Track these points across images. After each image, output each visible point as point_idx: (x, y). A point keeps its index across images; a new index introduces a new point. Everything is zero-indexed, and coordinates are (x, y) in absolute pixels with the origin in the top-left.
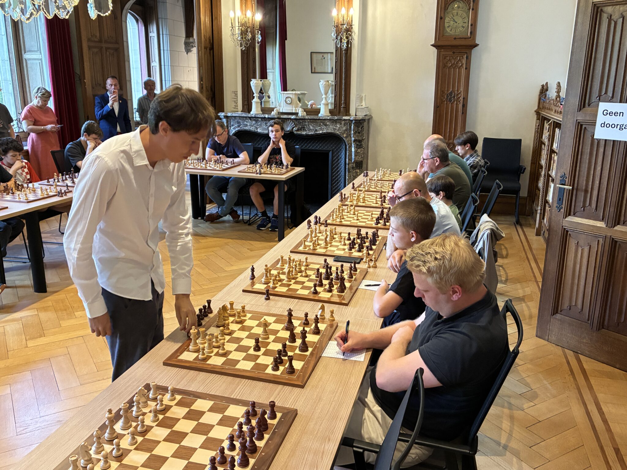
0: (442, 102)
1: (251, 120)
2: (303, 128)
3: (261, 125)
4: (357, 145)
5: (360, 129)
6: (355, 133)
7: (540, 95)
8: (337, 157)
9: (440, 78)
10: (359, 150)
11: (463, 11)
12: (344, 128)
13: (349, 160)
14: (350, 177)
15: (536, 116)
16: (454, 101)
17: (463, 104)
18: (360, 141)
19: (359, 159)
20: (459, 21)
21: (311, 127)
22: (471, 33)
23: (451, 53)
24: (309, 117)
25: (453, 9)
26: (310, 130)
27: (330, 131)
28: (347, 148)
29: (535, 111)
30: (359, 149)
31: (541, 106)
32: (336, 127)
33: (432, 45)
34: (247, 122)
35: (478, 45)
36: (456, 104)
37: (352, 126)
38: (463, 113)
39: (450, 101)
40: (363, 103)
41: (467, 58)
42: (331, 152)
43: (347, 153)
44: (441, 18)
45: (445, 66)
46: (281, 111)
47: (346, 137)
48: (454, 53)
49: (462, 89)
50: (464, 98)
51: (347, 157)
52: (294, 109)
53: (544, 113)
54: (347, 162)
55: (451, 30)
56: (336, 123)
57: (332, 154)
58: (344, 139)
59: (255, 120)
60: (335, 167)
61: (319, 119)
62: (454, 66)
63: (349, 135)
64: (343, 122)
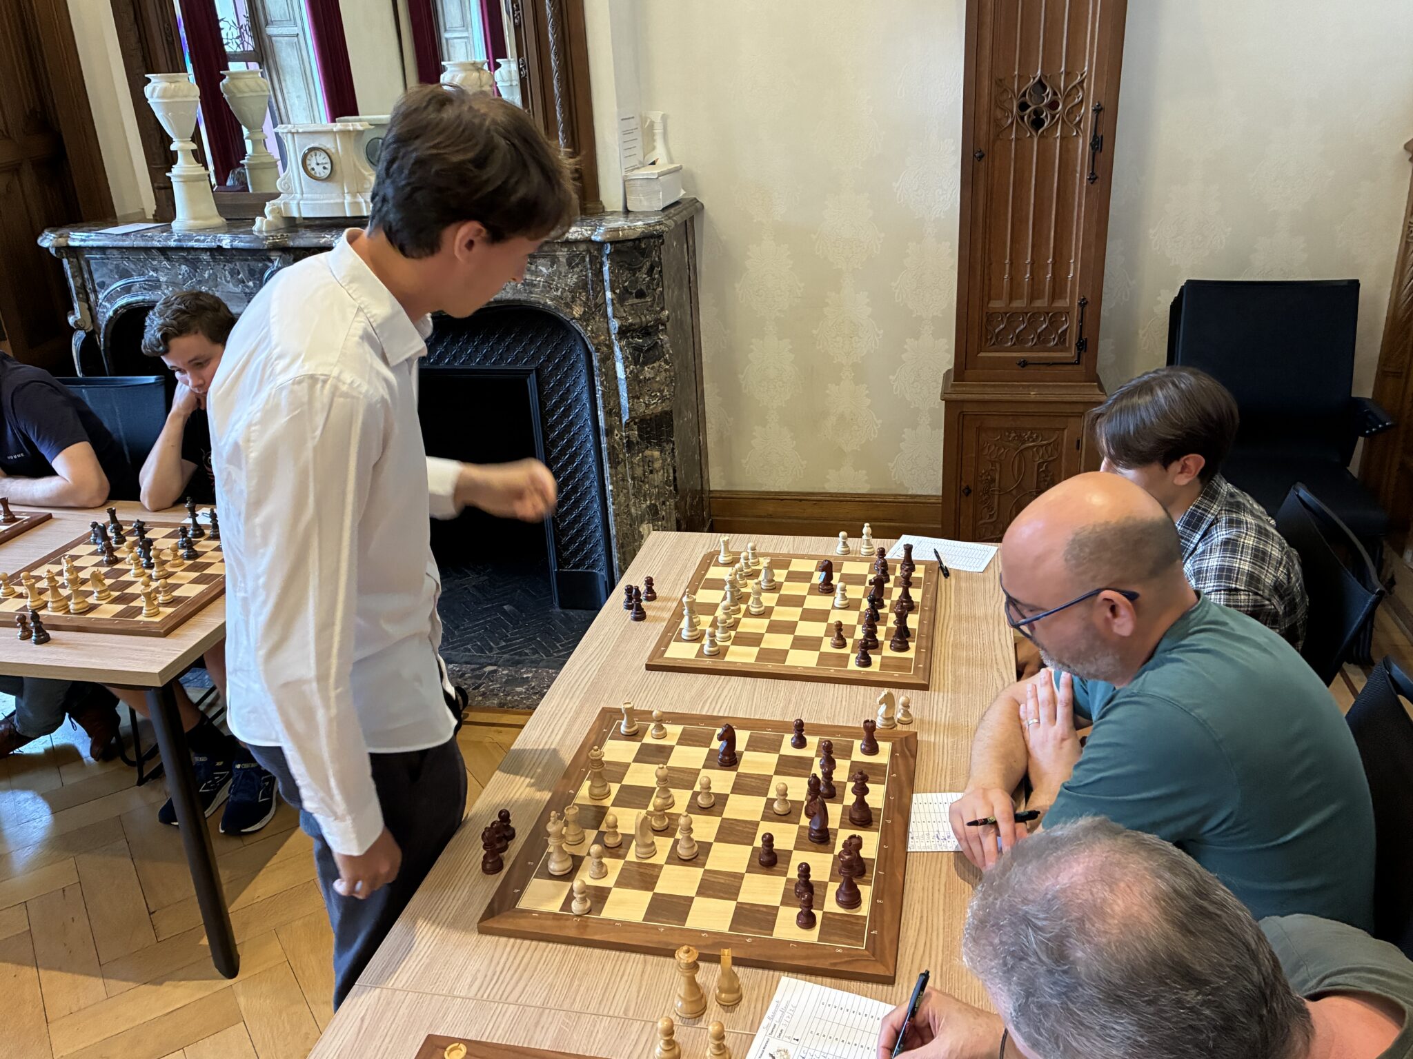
0: (999, 130)
1: (168, 259)
3: (214, 277)
4: (637, 349)
5: (643, 276)
6: (621, 299)
9: (988, 19)
10: (648, 372)
12: (572, 280)
13: (608, 413)
14: (619, 483)
16: (1053, 126)
17: (1095, 137)
18: (648, 331)
19: (653, 405)
28: (596, 363)
29: (1408, 149)
30: (645, 363)
32: (537, 273)
34: (155, 270)
36: (1062, 138)
37: (606, 269)
38: (1093, 178)
39: (1037, 123)
40: (660, 153)
42: (533, 378)
43: (599, 386)
46: (296, 215)
47: (585, 318)
49: (1088, 66)
50: (1098, 110)
51: (600, 402)
52: (348, 199)
54: (602, 423)
57: (540, 386)
58: (578, 326)
59: (186, 261)
60: (561, 436)
63: (595, 310)
64: (562, 254)
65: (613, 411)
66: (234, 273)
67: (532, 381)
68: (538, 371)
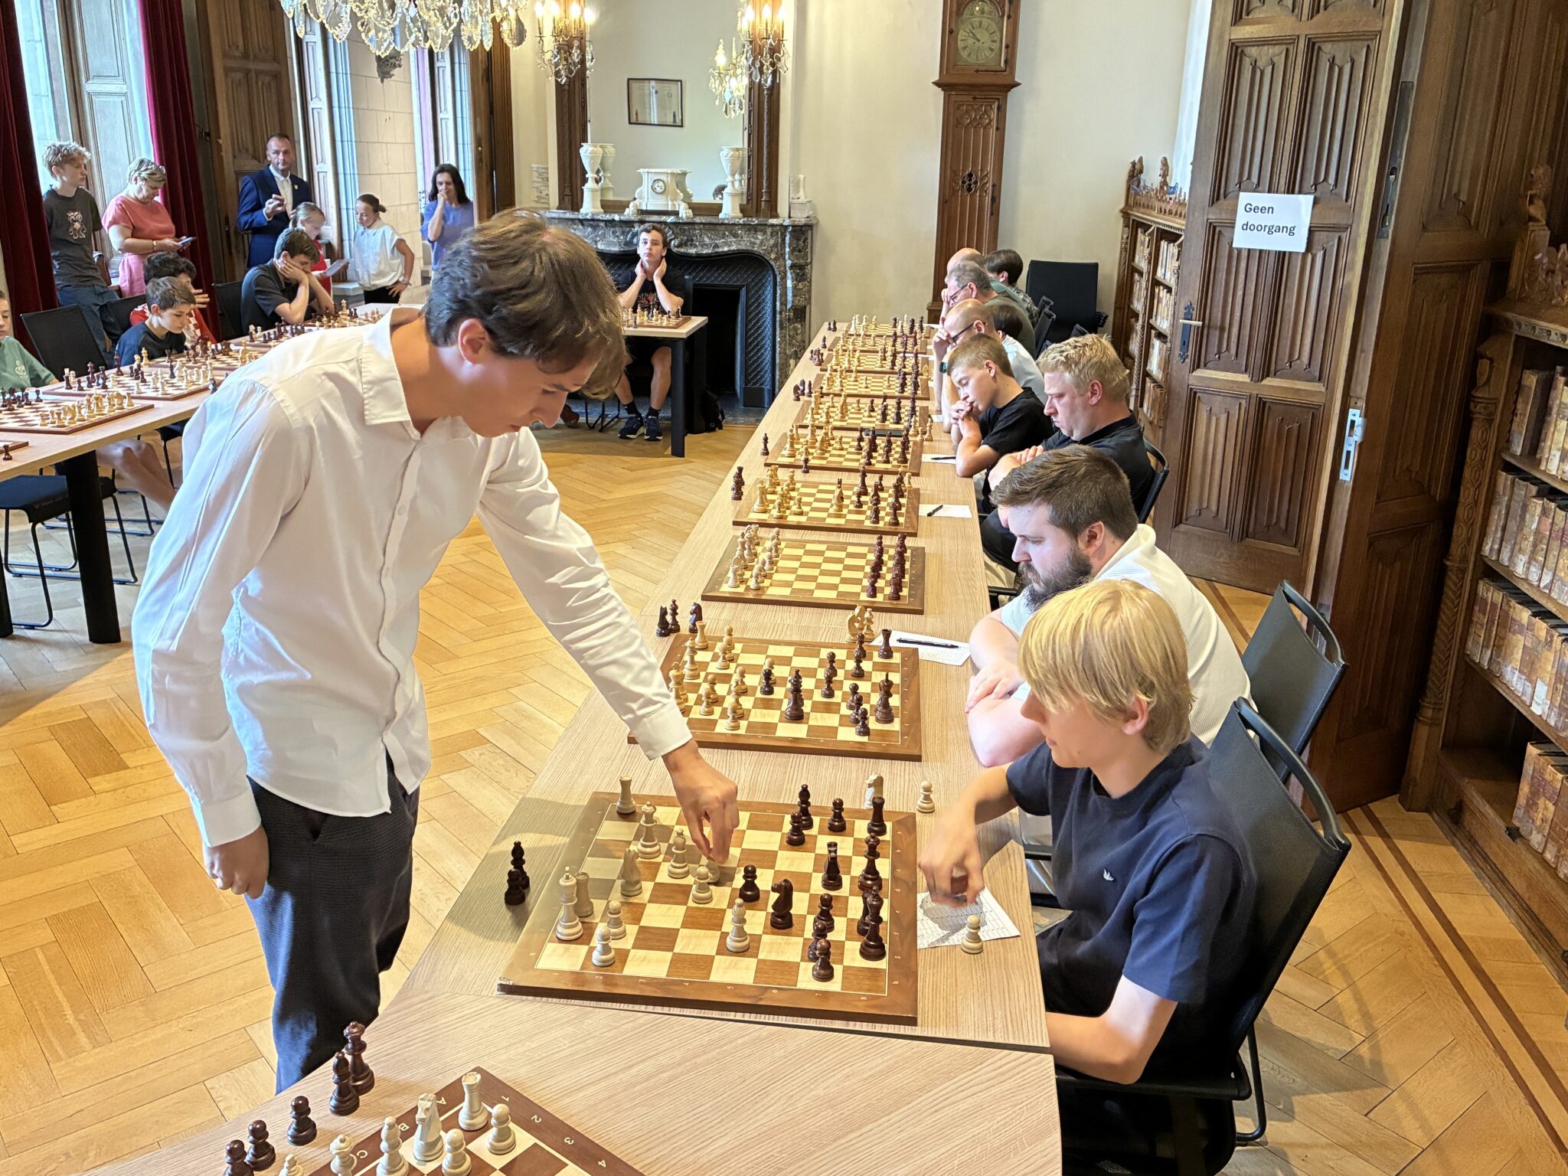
0: (954, 192)
1: (583, 225)
2: (689, 242)
3: (604, 235)
4: (797, 274)
5: (801, 243)
6: (792, 251)
7: (1128, 181)
8: (757, 300)
9: (950, 146)
10: (800, 286)
11: (992, 19)
12: (772, 242)
13: (781, 304)
14: (783, 337)
15: (1121, 221)
16: (976, 191)
17: (992, 197)
18: (802, 267)
19: (800, 301)
20: (983, 36)
21: (707, 240)
22: (1006, 62)
23: (970, 98)
24: (703, 220)
25: (972, 14)
26: (703, 245)
27: (744, 248)
28: (778, 279)
29: (1122, 211)
30: (799, 282)
31: (1131, 202)
32: (757, 238)
33: (937, 84)
35: (1019, 84)
36: (979, 196)
37: (787, 239)
38: (992, 214)
39: (969, 189)
40: (801, 194)
41: (999, 108)
42: (744, 289)
43: (779, 291)
44: (951, 32)
45: (958, 123)
46: (644, 208)
47: (776, 259)
48: (975, 98)
49: (990, 168)
50: (994, 186)
51: (778, 298)
52: (670, 203)
53: (1138, 214)
54: (778, 308)
55: (969, 55)
56: (756, 231)
57: (747, 292)
58: (772, 263)
59: (591, 226)
60: (754, 318)
61: (722, 224)
62: (977, 124)
63: (781, 256)
64: (769, 230)
65: (784, 303)
66: (614, 232)
67: (743, 292)
68: (747, 286)
